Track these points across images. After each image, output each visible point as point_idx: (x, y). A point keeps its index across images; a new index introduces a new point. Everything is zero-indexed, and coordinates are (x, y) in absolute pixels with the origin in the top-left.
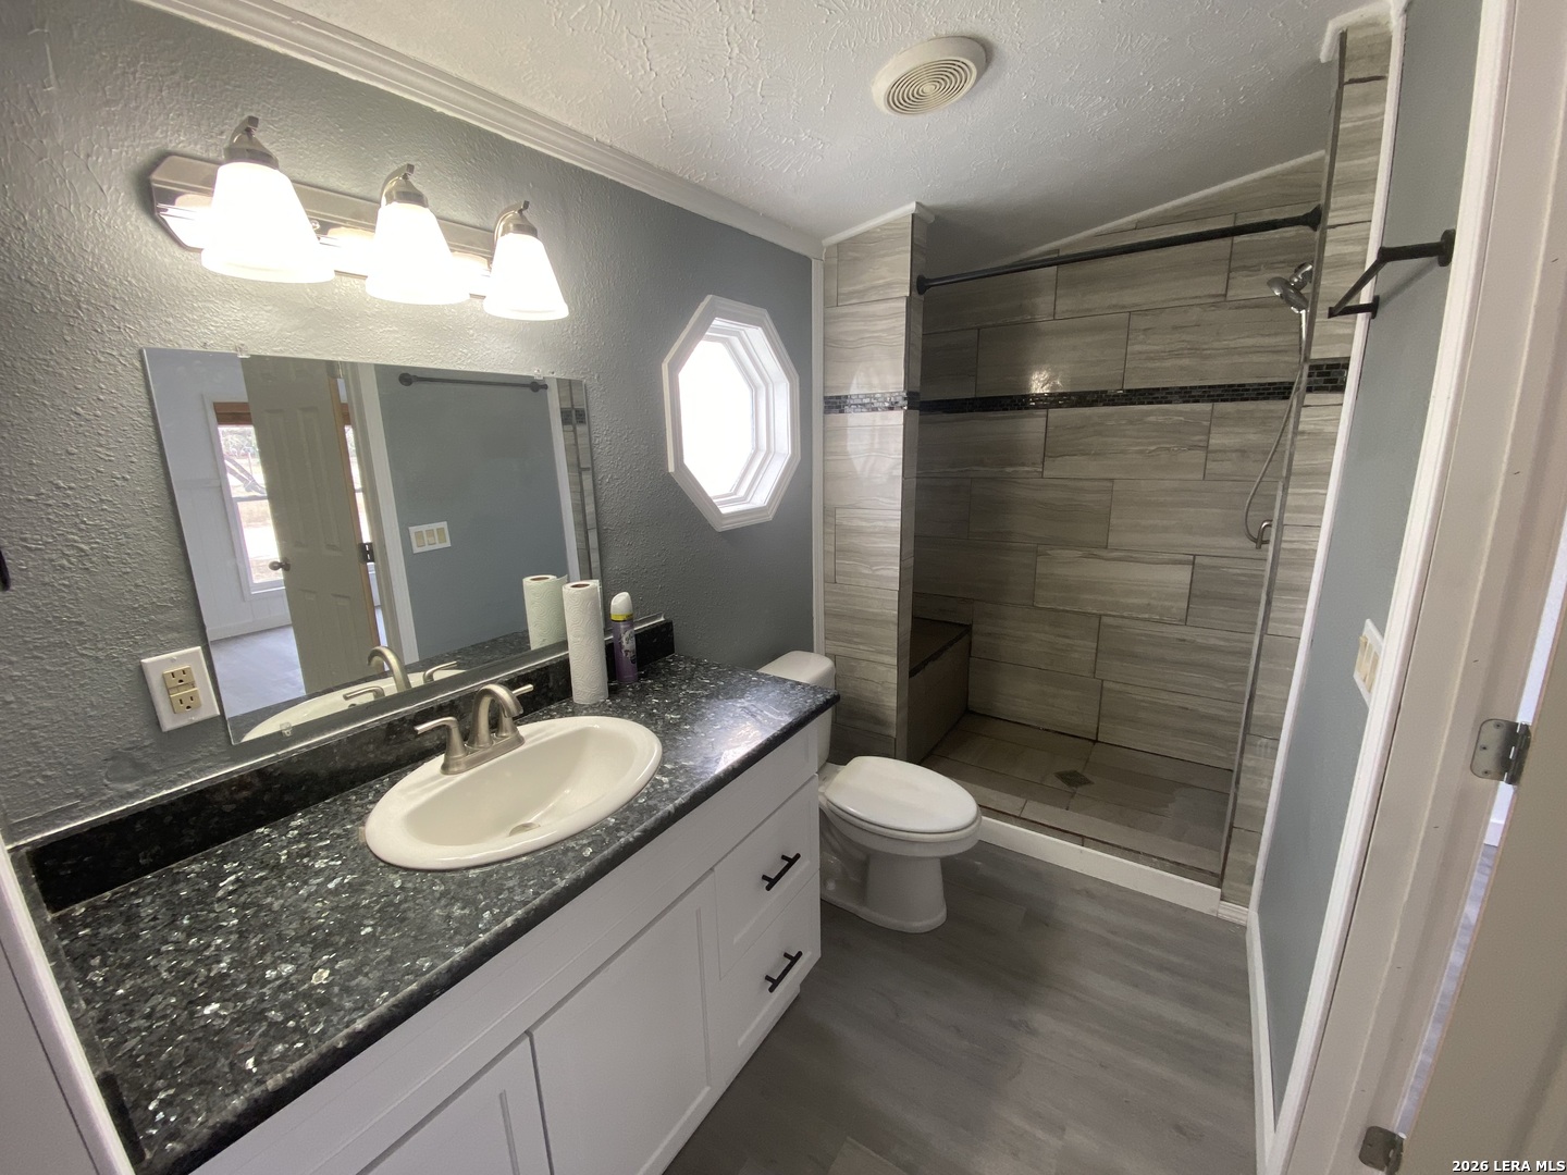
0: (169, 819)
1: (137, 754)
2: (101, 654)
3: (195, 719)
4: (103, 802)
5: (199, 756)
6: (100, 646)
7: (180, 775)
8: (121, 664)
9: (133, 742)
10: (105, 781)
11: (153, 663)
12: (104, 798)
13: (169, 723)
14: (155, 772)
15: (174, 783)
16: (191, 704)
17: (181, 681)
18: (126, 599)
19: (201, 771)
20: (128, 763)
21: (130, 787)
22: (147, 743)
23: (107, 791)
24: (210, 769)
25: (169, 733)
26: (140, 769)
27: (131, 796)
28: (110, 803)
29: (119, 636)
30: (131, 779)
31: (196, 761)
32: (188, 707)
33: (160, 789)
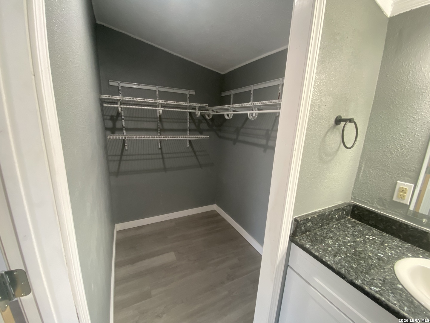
0: (380, 219)
1: (385, 201)
2: (390, 175)
3: (401, 202)
4: (372, 206)
5: (398, 211)
6: (391, 174)
7: (391, 212)
8: (393, 180)
9: (386, 198)
10: (375, 202)
11: (399, 183)
12: (373, 205)
13: (394, 199)
14: (386, 208)
15: (388, 213)
16: (402, 197)
17: (403, 191)
18: (403, 165)
19: (396, 215)
20: (382, 202)
21: (379, 207)
22: (388, 200)
23: (374, 204)
24: (398, 216)
25: (394, 201)
26: (383, 205)
27: (378, 209)
28: (373, 207)
29: (396, 173)
30: (380, 206)
31: (396, 212)
32: (401, 198)
33: (384, 212)
